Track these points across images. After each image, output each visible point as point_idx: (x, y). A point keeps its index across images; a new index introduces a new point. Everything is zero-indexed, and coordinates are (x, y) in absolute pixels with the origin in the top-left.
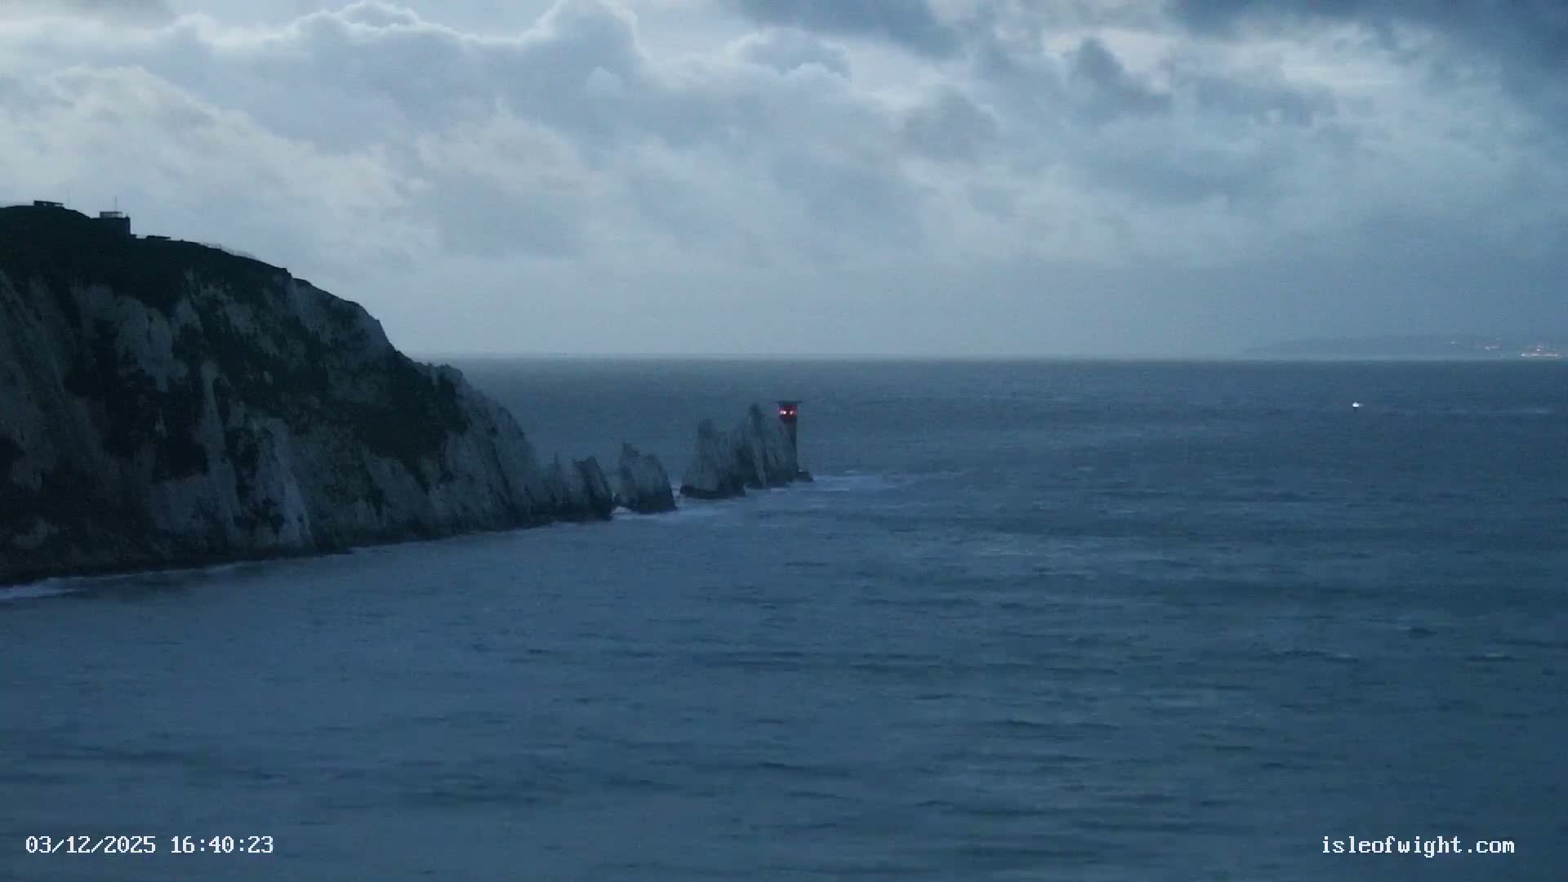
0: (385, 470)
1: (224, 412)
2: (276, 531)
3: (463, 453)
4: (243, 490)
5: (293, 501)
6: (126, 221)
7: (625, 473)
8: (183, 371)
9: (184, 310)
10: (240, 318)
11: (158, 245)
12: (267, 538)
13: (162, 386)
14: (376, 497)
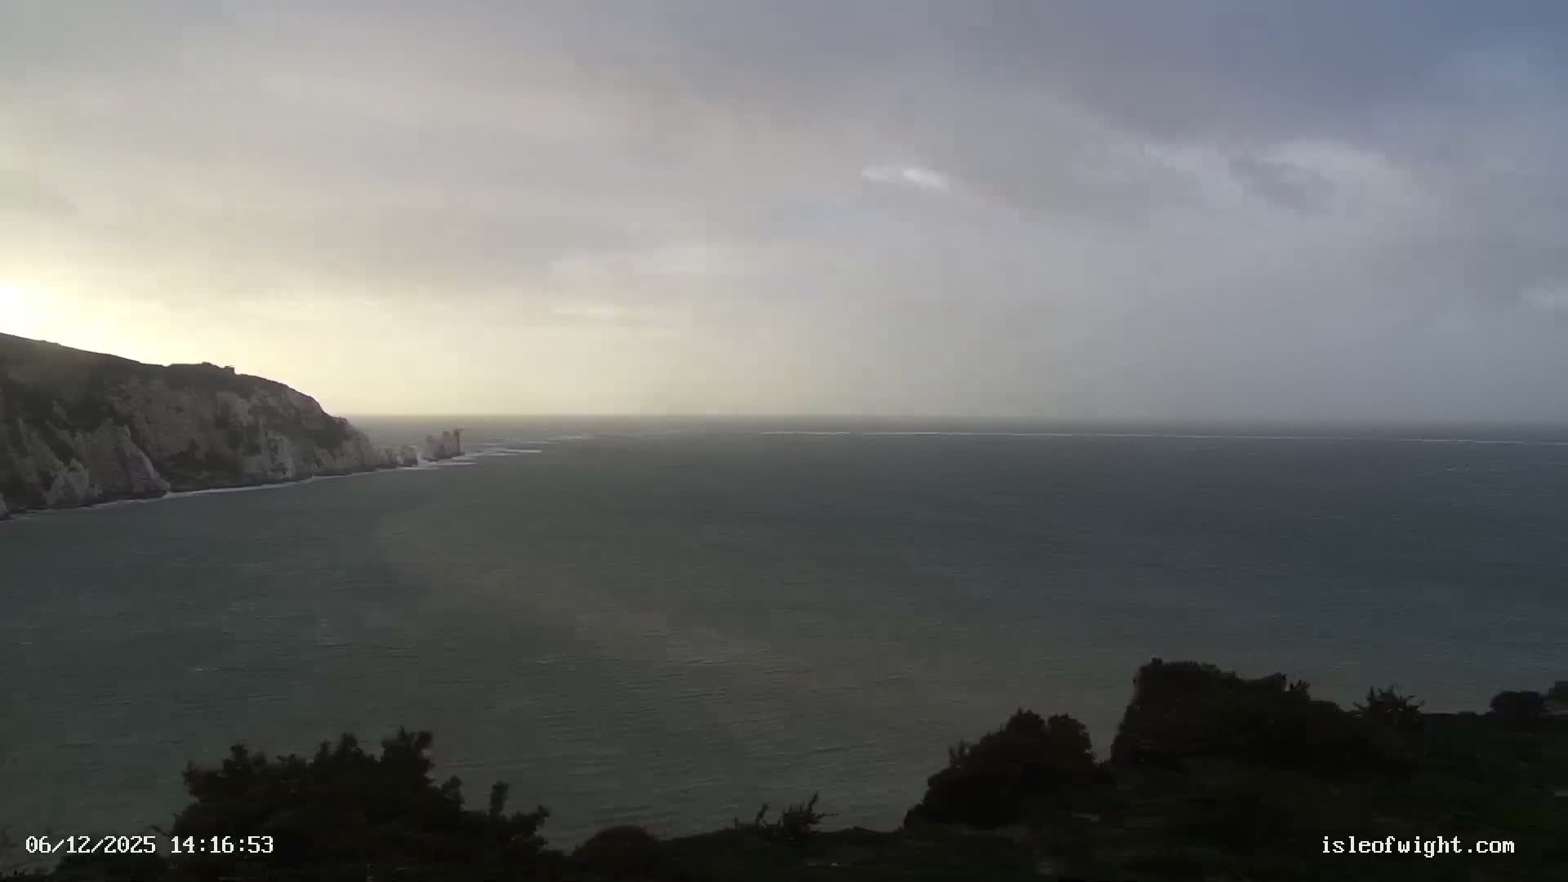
0: (321, 453)
1: (266, 434)
2: (284, 473)
3: (348, 446)
4: (273, 460)
5: (289, 463)
6: (232, 369)
7: (402, 454)
8: (251, 418)
9: (255, 400)
10: (271, 401)
11: (244, 377)
12: (281, 476)
13: (245, 425)
14: (319, 462)
